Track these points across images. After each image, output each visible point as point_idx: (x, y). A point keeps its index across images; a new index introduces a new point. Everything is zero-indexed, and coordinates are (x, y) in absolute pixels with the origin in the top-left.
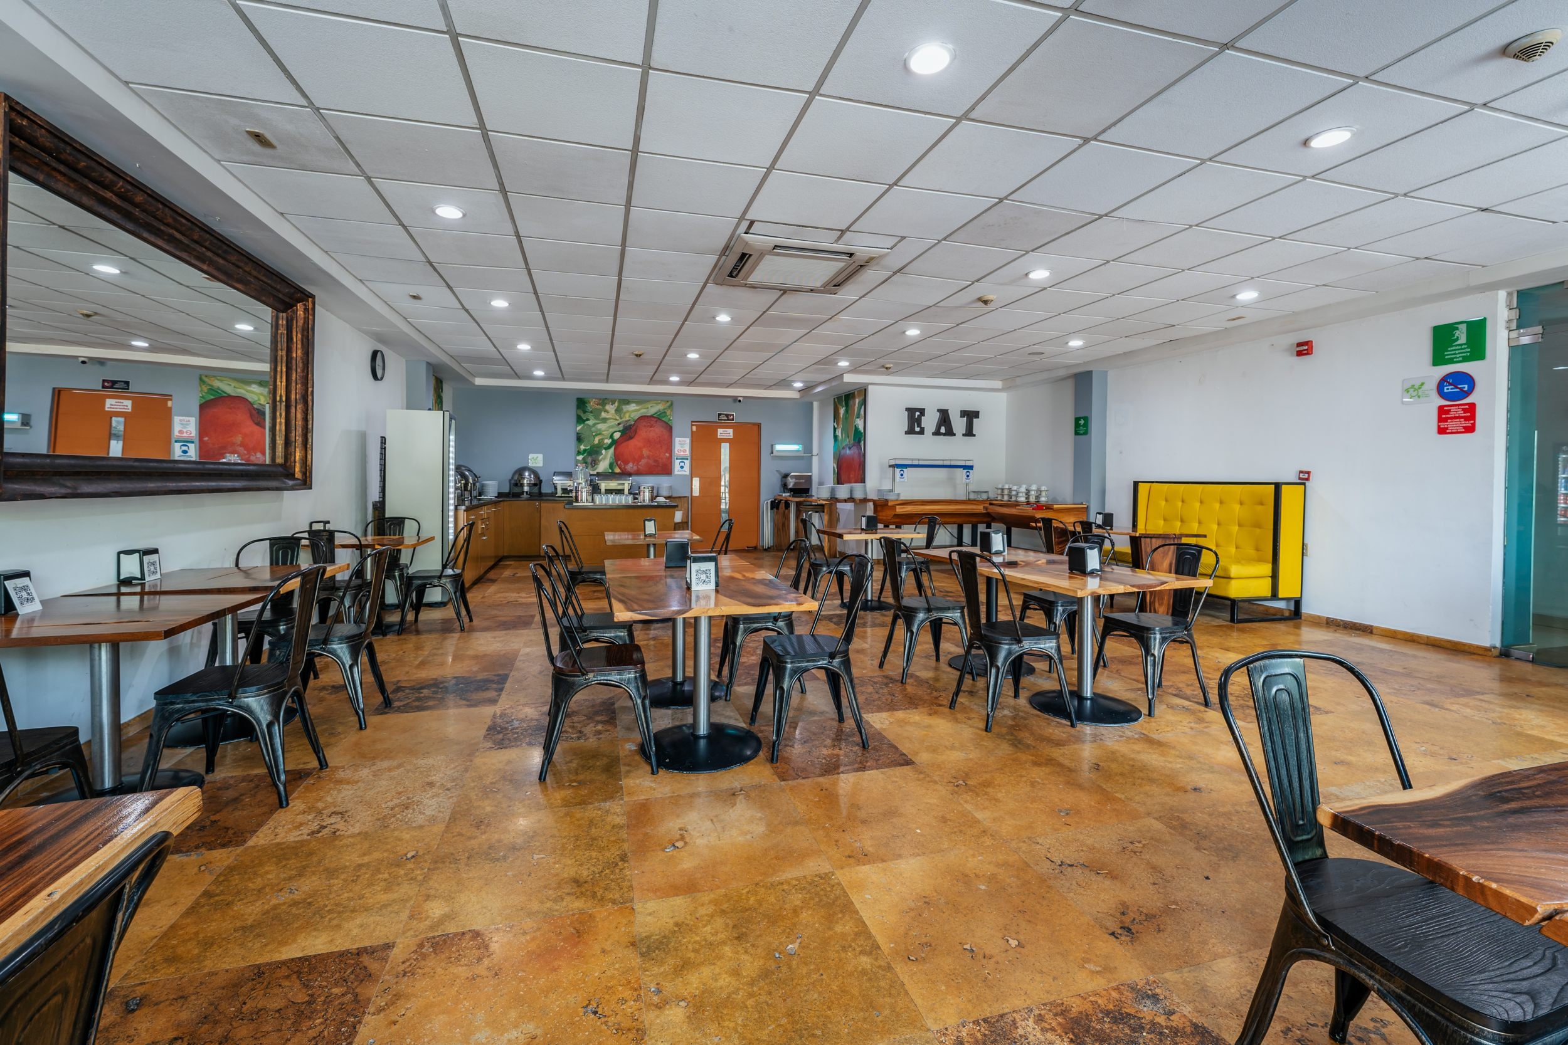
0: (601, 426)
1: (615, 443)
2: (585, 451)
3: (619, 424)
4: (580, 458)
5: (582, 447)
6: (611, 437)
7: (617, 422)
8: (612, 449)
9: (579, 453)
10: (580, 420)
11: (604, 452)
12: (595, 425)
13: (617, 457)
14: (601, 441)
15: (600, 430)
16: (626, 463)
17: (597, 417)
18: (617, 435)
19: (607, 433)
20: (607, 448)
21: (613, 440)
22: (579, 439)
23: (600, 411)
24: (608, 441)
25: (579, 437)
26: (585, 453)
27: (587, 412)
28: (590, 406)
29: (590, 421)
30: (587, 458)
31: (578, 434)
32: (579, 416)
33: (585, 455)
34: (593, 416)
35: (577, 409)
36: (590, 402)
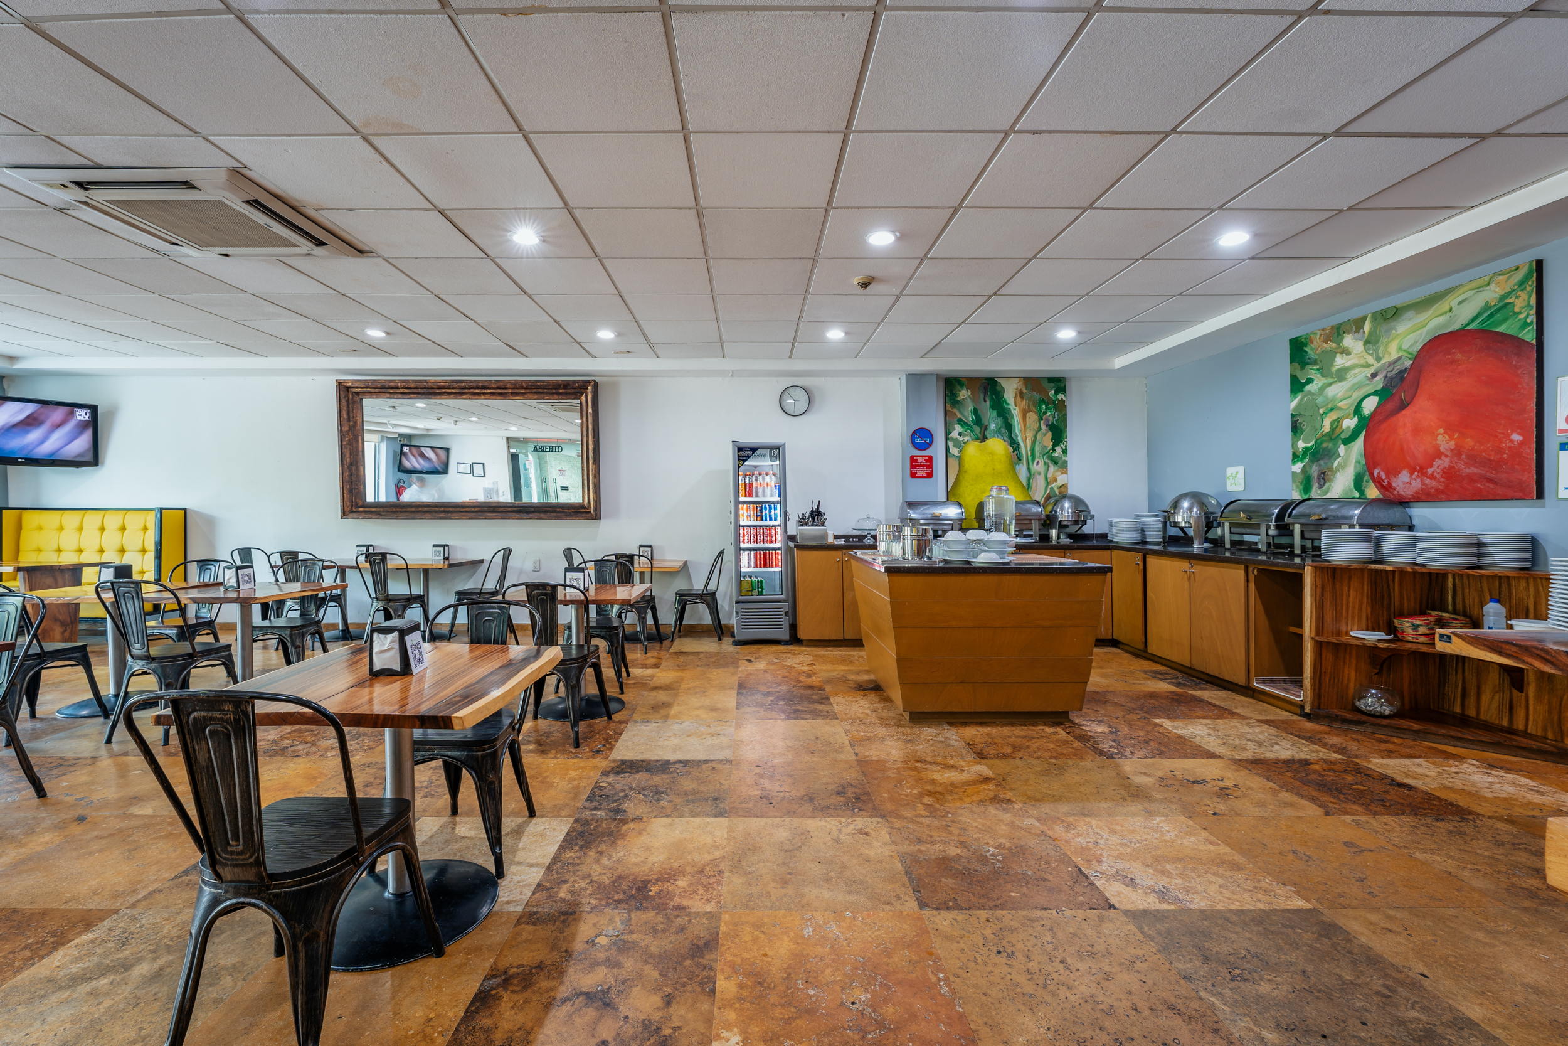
0: (1336, 390)
1: (1369, 425)
2: (1306, 450)
3: (1374, 375)
4: (1298, 467)
5: (1301, 445)
6: (1357, 410)
7: (1368, 372)
8: (1360, 441)
9: (1296, 457)
10: (1297, 386)
11: (1342, 449)
12: (1322, 389)
13: (1371, 458)
14: (1337, 422)
15: (1334, 399)
16: (1393, 472)
17: (1324, 372)
18: (1370, 405)
19: (1347, 405)
20: (1347, 441)
21: (1361, 418)
22: (1296, 427)
23: (1332, 354)
24: (1350, 423)
25: (1296, 422)
26: (1305, 458)
27: (1308, 364)
28: (1312, 349)
29: (1315, 382)
30: (1311, 467)
31: (1293, 415)
32: (1295, 376)
33: (1306, 460)
34: (1318, 370)
35: (1292, 361)
36: (1315, 334)
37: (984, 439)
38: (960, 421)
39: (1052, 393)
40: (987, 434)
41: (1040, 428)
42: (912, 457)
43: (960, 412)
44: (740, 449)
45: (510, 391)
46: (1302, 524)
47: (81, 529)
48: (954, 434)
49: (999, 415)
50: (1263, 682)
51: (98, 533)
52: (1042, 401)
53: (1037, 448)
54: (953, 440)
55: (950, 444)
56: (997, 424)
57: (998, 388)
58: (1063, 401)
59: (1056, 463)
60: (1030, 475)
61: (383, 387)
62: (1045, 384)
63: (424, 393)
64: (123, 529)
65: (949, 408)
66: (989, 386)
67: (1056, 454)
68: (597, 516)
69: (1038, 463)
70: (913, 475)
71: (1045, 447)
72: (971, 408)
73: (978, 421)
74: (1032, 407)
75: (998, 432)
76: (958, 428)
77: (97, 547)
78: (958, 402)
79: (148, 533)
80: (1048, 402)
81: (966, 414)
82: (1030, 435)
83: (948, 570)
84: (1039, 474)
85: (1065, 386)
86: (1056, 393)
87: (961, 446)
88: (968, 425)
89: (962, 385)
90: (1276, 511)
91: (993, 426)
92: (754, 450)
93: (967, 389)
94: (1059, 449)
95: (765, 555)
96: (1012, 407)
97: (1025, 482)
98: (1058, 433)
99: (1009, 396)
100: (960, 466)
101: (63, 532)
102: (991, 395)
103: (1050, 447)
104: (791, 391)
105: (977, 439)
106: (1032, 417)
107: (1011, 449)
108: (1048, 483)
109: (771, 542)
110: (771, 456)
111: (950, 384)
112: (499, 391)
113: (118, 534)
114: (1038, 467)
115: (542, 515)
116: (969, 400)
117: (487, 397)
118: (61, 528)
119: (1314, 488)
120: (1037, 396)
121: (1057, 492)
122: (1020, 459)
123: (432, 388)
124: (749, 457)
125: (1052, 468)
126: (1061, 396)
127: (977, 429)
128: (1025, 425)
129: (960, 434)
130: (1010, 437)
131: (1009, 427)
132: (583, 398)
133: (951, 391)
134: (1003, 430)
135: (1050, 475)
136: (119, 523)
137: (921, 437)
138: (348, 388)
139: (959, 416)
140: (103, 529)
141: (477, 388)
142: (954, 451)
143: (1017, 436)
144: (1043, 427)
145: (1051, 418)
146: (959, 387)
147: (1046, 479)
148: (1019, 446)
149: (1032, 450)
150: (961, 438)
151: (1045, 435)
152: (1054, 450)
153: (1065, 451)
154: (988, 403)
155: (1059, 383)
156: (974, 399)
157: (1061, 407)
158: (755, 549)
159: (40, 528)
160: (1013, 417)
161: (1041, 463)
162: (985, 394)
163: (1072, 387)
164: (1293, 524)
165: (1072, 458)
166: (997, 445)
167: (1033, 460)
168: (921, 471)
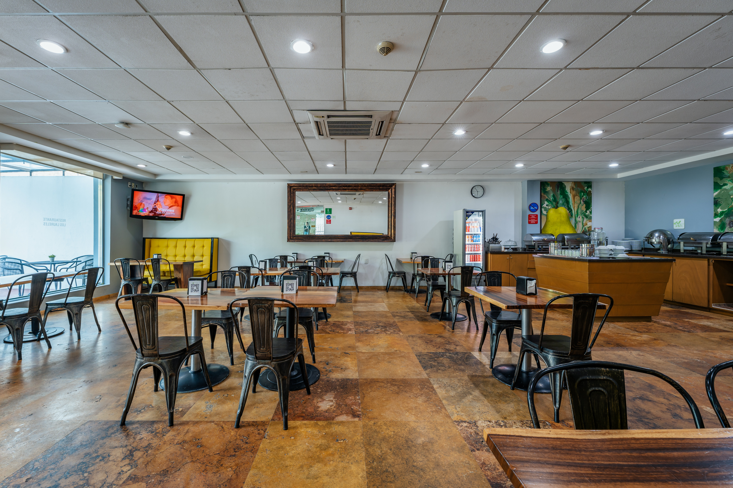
2: (722, 213)
4: (717, 219)
5: (719, 210)
9: (716, 215)
10: (717, 186)
22: (716, 203)
25: (717, 201)
26: (722, 215)
27: (724, 178)
28: (727, 172)
29: (728, 185)
30: (725, 219)
31: (714, 198)
32: (717, 183)
33: (723, 217)
34: (730, 180)
35: (714, 177)
36: (729, 166)
37: (557, 207)
38: (547, 200)
39: (586, 188)
40: (559, 205)
41: (580, 203)
42: (529, 215)
43: (547, 196)
44: (467, 212)
45: (359, 188)
46: (727, 242)
47: (176, 247)
48: (545, 205)
49: (564, 197)
50: (716, 305)
51: (184, 249)
52: (582, 191)
53: (579, 211)
54: (544, 208)
55: (543, 209)
56: (562, 201)
57: (563, 186)
58: (590, 191)
59: (587, 217)
60: (576, 222)
61: (307, 186)
62: (583, 184)
63: (323, 189)
64: (194, 246)
65: (542, 194)
66: (559, 185)
67: (587, 214)
68: (394, 241)
69: (579, 217)
70: (529, 223)
71: (582, 211)
72: (552, 194)
73: (555, 200)
74: (577, 194)
75: (563, 205)
76: (546, 203)
77: (183, 254)
78: (546, 192)
79: (204, 248)
80: (585, 192)
81: (550, 197)
82: (576, 206)
83: (601, 261)
84: (580, 222)
85: (591, 185)
86: (588, 188)
87: (547, 210)
88: (550, 201)
89: (548, 185)
90: (711, 237)
91: (561, 202)
92: (473, 212)
93: (550, 186)
94: (588, 212)
95: (474, 256)
96: (569, 194)
97: (574, 226)
98: (588, 205)
99: (568, 189)
100: (547, 218)
101: (169, 248)
102: (561, 189)
103: (585, 211)
104: (476, 187)
105: (554, 207)
106: (577, 198)
107: (568, 212)
108: (583, 226)
109: (477, 251)
110: (478, 215)
111: (543, 184)
112: (355, 188)
113: (192, 249)
114: (579, 219)
115: (372, 240)
116: (551, 191)
117: (349, 190)
118: (167, 246)
119: (727, 228)
120: (579, 189)
121: (587, 229)
122: (572, 216)
123: (327, 187)
124: (470, 215)
125: (585, 220)
126: (589, 189)
127: (554, 203)
128: (574, 201)
129: (547, 205)
130: (568, 206)
131: (568, 202)
132: (390, 191)
133: (544, 187)
134: (565, 204)
135: (584, 222)
136: (192, 244)
137: (533, 207)
138: (291, 187)
139: (547, 197)
140: (185, 247)
141: (346, 187)
142: (544, 212)
143: (571, 206)
144: (582, 202)
145: (585, 199)
146: (547, 186)
147: (583, 224)
148: (571, 210)
149: (577, 212)
150: (547, 207)
151: (583, 205)
152: (586, 212)
153: (591, 212)
154: (559, 192)
155: (589, 184)
156: (553, 190)
157: (589, 194)
158: (472, 254)
159: (158, 246)
160: (569, 198)
161: (581, 217)
162: (558, 188)
163: (594, 185)
164: (722, 243)
165: (594, 215)
166: (562, 210)
167: (577, 216)
168: (533, 221)
